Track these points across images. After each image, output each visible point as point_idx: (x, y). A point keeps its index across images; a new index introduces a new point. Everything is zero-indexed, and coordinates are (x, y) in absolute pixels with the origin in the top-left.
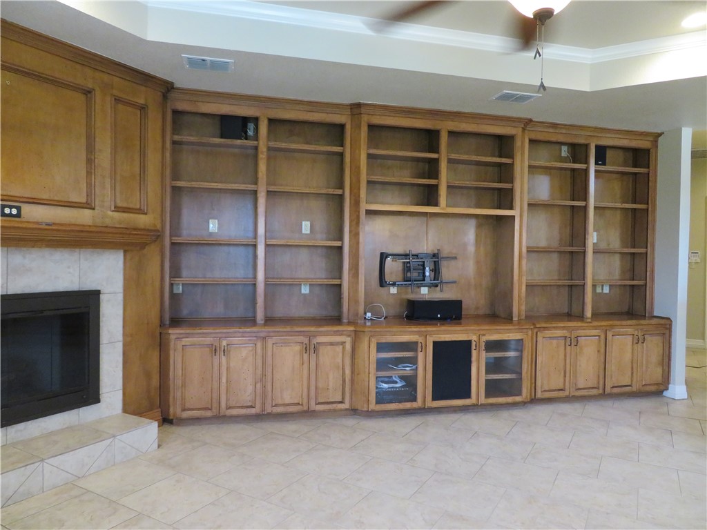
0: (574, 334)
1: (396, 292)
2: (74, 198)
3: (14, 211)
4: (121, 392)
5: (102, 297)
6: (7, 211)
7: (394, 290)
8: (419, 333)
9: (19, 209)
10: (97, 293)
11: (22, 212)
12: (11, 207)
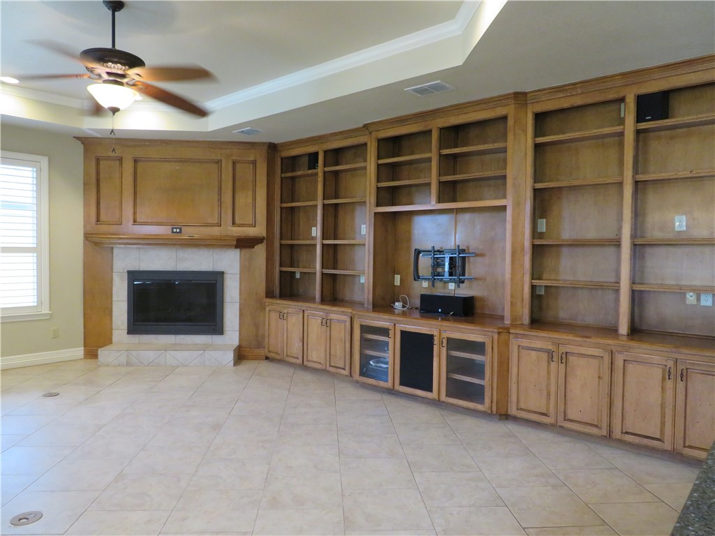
0: (563, 349)
1: (427, 286)
2: (211, 221)
3: (178, 230)
4: (238, 333)
5: (225, 276)
6: (175, 230)
7: (425, 284)
8: (390, 321)
9: (180, 229)
10: (222, 273)
11: (182, 230)
12: (176, 228)
